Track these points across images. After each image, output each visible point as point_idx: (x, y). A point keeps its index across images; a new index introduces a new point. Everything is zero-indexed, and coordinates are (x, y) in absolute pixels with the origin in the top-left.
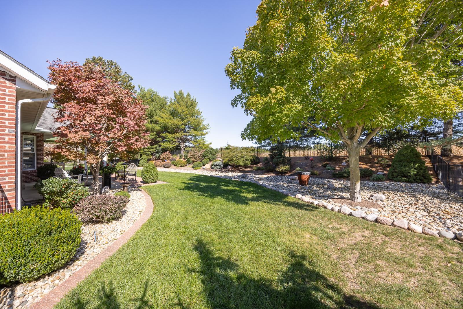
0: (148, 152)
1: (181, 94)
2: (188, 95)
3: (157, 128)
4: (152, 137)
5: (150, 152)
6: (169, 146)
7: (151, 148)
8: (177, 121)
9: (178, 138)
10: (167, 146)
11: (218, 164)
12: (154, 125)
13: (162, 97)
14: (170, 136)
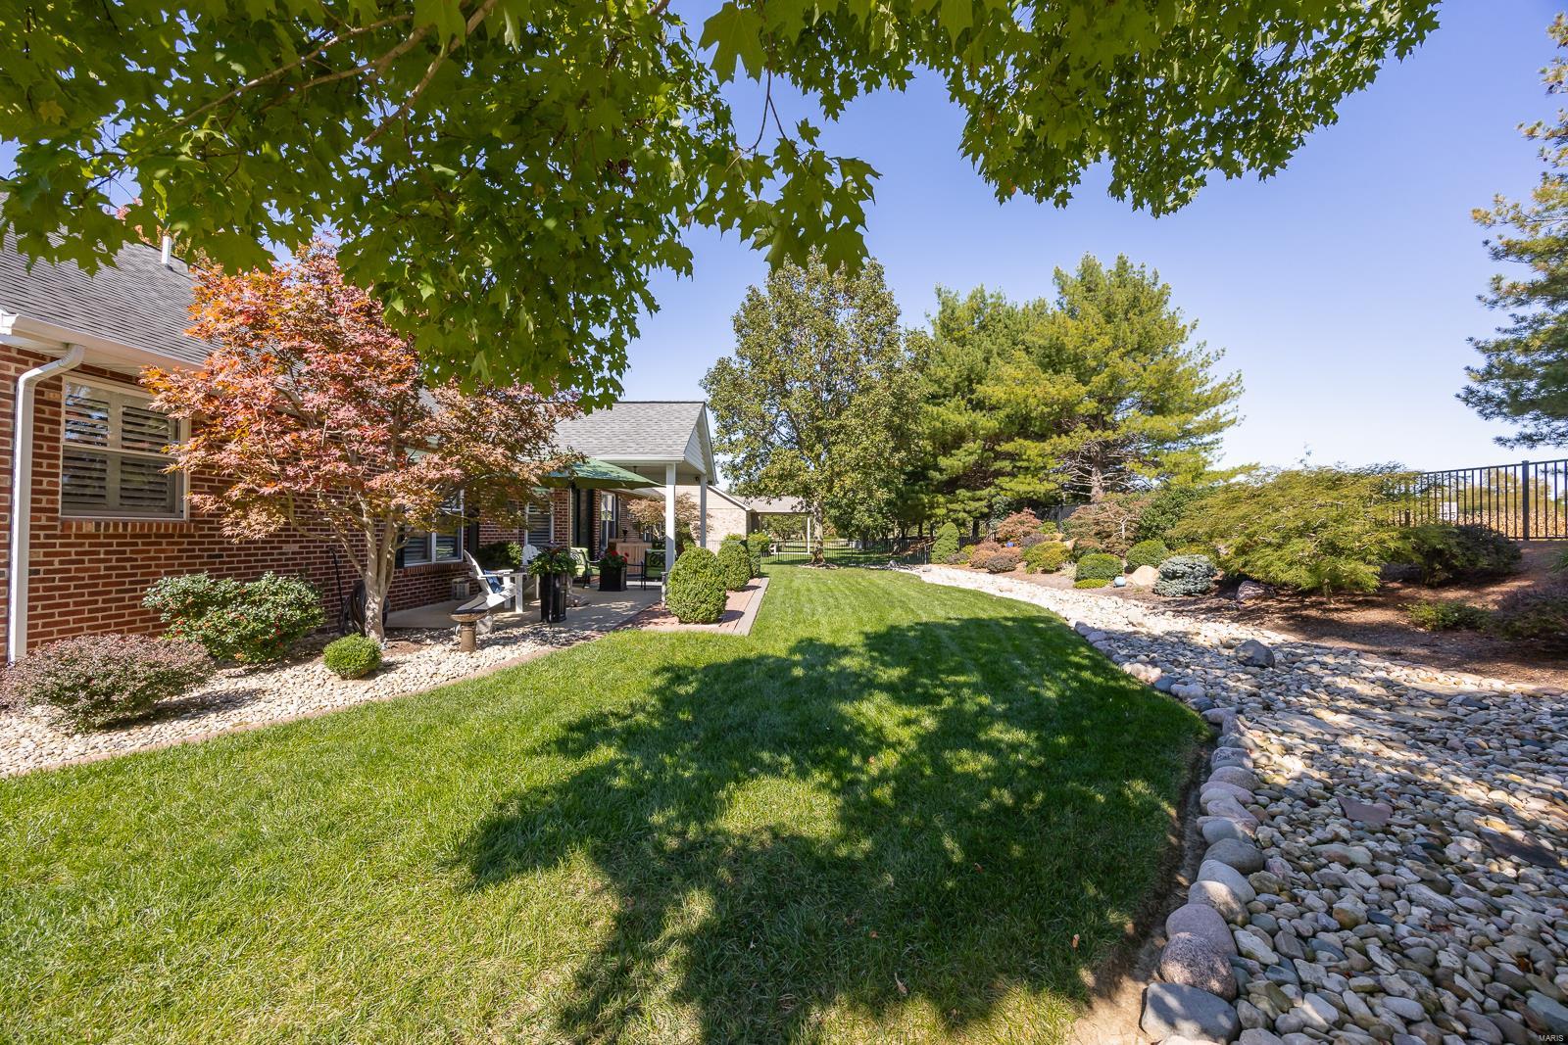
0: (962, 515)
1: (1088, 270)
2: (1123, 265)
3: (988, 423)
4: (968, 458)
5: (969, 512)
6: (1030, 488)
7: (970, 499)
8: (1062, 387)
9: (1072, 455)
10: (1022, 488)
11: (1180, 569)
12: (977, 416)
13: (1021, 307)
14: (1032, 449)
